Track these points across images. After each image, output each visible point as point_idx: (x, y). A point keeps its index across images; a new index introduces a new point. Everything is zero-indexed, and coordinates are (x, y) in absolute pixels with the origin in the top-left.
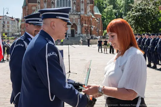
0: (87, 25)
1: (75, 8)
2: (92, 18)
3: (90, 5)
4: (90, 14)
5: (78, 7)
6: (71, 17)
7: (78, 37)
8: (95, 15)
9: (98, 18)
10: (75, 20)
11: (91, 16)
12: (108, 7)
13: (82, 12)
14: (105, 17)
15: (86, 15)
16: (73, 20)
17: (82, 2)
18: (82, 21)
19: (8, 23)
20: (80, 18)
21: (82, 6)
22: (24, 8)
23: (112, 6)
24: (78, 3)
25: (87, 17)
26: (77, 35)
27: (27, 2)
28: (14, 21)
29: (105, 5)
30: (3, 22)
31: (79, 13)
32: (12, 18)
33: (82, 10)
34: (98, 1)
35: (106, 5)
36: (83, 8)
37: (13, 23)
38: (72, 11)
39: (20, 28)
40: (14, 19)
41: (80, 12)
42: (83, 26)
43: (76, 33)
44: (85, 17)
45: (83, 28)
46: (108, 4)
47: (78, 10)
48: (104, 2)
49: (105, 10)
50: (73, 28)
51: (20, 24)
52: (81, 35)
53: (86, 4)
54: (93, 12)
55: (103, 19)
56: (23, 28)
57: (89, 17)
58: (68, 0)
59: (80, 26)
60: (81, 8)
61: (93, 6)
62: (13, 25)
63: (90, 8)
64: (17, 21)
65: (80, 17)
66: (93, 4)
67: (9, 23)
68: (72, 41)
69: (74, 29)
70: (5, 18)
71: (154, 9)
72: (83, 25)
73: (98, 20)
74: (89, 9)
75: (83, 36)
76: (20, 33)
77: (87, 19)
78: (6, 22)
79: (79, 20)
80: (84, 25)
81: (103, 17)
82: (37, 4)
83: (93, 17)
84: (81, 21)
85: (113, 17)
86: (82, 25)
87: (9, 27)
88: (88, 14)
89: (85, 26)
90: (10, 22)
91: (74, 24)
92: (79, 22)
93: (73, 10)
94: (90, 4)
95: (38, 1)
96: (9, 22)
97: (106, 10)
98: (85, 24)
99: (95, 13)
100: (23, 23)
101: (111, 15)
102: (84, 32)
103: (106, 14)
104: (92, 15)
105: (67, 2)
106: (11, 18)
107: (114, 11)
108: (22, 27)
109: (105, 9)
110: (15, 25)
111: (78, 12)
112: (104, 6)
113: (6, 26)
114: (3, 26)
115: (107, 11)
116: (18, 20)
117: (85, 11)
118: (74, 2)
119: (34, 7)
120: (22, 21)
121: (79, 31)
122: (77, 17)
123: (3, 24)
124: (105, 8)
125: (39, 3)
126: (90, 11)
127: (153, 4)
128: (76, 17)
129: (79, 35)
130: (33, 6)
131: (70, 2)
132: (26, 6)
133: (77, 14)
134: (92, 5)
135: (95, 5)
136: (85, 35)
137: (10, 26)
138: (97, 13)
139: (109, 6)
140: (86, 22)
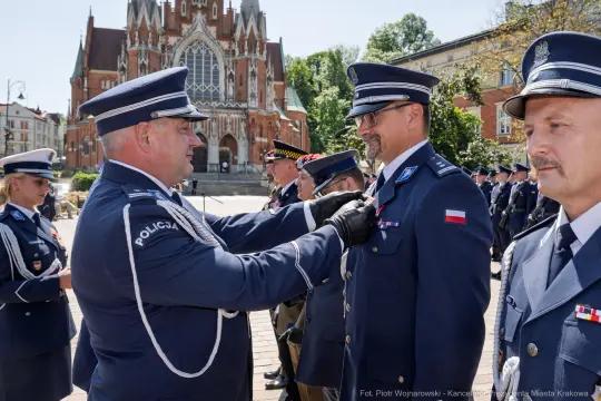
0: (265, 140)
1: (231, 92)
2: (280, 120)
3: (274, 83)
4: (275, 108)
5: (240, 88)
6: (220, 115)
7: (241, 172)
8: (288, 114)
9: (297, 122)
10: (231, 123)
11: (279, 116)
12: (326, 91)
13: (253, 103)
14: (318, 119)
15: (263, 113)
16: (226, 124)
17: (253, 74)
18: (252, 129)
19: (24, 125)
20: (246, 120)
21: (253, 86)
22: (77, 83)
23: (336, 89)
24: (241, 77)
25: (267, 118)
26: (238, 168)
27: (86, 65)
28: (45, 120)
29: (316, 85)
30: (8, 122)
31: (244, 105)
32: (38, 112)
33: (253, 96)
34: (298, 73)
35: (320, 85)
36: (256, 91)
37: (39, 129)
38: (223, 98)
39: (62, 143)
40: (43, 116)
41: (246, 101)
42: (253, 144)
43: (235, 162)
44: (261, 117)
45: (255, 149)
46: (326, 83)
47: (241, 96)
48: (316, 77)
49: (315, 99)
50: (225, 148)
51: (62, 130)
52: (249, 167)
53: (264, 81)
54: (282, 104)
55: (313, 125)
56: (73, 143)
57: (272, 118)
58: (212, 68)
59: (247, 141)
60: (250, 92)
61: (284, 87)
62: (41, 132)
63: (274, 93)
64: (52, 123)
65: (244, 117)
66: (282, 80)
67: (26, 128)
68: (221, 184)
69: (228, 149)
70: (12, 112)
71: (440, 103)
72: (253, 139)
73: (296, 127)
74: (271, 95)
75: (255, 170)
76: (64, 158)
77: (265, 124)
78: (17, 123)
79: (243, 125)
80: (258, 139)
81: (311, 117)
82: (118, 73)
83: (283, 117)
84: (248, 128)
85: (338, 119)
86: (251, 140)
87: (26, 140)
88: (269, 108)
89: (261, 143)
90: (31, 123)
91: (229, 137)
92: (243, 130)
93: (225, 94)
94: (276, 80)
95: (119, 65)
96: (27, 124)
97: (319, 100)
98: (261, 136)
99: (290, 108)
100: (73, 127)
101: (333, 114)
102: (258, 160)
103: (319, 111)
104: (280, 111)
105: (208, 73)
106: (32, 110)
107: (342, 102)
108: (70, 140)
109: (317, 96)
110: (46, 133)
111: (241, 101)
112: (316, 88)
113: (17, 136)
114: (7, 137)
115: (323, 103)
116: (55, 118)
117: (262, 99)
118: (228, 73)
119: (108, 83)
120: (69, 122)
121: (242, 156)
122: (237, 116)
123: (6, 130)
124: (316, 94)
125: (123, 69)
126: (276, 100)
127: (440, 91)
128: (235, 116)
129: (242, 169)
130: (105, 78)
131: (216, 72)
132: (82, 77)
133: (237, 109)
134: (282, 83)
135: (289, 85)
136: (258, 167)
137: (31, 137)
138: (295, 106)
139: (327, 88)
140: (264, 132)
